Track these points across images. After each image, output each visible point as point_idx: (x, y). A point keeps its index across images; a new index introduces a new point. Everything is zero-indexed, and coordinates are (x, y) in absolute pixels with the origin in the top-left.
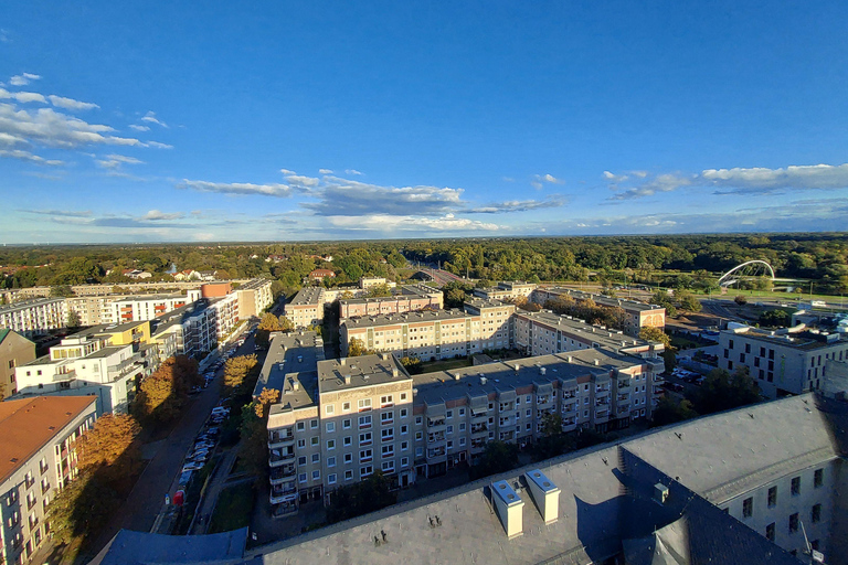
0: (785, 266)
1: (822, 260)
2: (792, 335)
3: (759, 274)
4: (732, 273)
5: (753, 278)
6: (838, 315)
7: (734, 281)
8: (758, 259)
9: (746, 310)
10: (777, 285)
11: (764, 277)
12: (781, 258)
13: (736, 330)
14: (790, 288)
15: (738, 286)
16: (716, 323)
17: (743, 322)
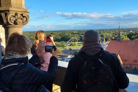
0: (80, 39)
4: (69, 42)
9: (72, 51)
10: (78, 44)
11: (76, 42)
12: (79, 37)
13: (68, 57)
14: (81, 45)
15: (70, 45)
16: (65, 56)
17: (71, 55)
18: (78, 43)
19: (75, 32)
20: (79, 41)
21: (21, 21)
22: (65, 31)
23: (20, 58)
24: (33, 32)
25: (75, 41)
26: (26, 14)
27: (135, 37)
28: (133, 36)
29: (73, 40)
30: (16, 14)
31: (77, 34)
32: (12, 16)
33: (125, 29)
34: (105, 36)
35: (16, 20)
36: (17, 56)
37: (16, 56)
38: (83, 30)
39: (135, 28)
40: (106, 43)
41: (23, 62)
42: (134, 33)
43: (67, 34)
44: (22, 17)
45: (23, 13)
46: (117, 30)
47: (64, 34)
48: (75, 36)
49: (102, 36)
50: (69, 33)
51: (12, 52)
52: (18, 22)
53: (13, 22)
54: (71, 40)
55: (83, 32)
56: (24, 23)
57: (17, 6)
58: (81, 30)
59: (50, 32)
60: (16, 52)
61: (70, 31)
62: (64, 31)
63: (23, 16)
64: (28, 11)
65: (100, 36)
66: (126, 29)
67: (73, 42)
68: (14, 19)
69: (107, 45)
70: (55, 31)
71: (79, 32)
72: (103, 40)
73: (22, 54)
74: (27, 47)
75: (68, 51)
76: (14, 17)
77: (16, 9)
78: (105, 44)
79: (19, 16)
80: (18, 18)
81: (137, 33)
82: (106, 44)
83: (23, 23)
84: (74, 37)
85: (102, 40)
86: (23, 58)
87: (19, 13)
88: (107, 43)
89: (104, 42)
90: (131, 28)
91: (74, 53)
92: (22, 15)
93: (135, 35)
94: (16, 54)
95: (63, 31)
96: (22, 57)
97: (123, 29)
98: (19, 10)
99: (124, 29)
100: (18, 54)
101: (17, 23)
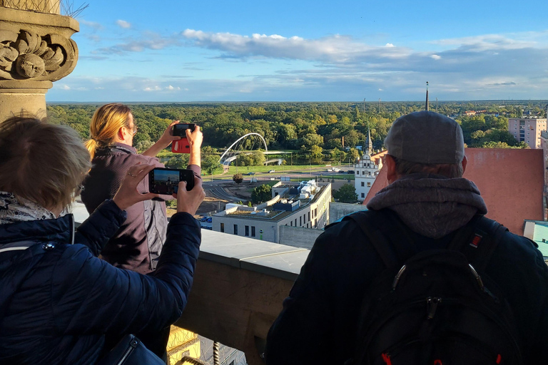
0: (275, 137)
1: (301, 131)
2: (268, 208)
3: (255, 148)
4: (233, 148)
5: (249, 153)
6: (302, 183)
7: (234, 158)
8: (255, 131)
9: (243, 188)
10: (270, 159)
11: (259, 150)
12: (273, 130)
13: (228, 212)
14: (280, 161)
15: (237, 163)
16: (216, 208)
17: (238, 202)
18: (266, 156)
19: (255, 111)
20: (271, 147)
21: (41, 63)
22: (215, 106)
23: (38, 222)
24: (85, 107)
25: (257, 145)
26: (63, 38)
27: (487, 136)
28: (479, 133)
29: (249, 142)
30: (22, 35)
31: (265, 117)
32: (5, 42)
33: (448, 102)
34: (374, 131)
35: (22, 59)
36: (26, 215)
37: (23, 213)
38: (290, 104)
39: (484, 102)
40: (377, 156)
41: (52, 237)
42: (482, 118)
43: (223, 118)
44: (45, 48)
45: (51, 31)
46: (419, 106)
47: (212, 116)
48: (258, 128)
49: (362, 129)
50: (233, 114)
51: (5, 196)
52: (28, 66)
53: (9, 68)
54: (239, 143)
55: (286, 111)
56: (53, 74)
57: (29, 4)
58: (281, 103)
59: (156, 108)
60: (23, 195)
61: (236, 104)
62: (211, 106)
63: (50, 45)
64: (73, 23)
65: (355, 128)
66: (451, 102)
67: (248, 149)
68: (14, 54)
69: (381, 165)
70: (175, 105)
71: (274, 109)
72: (364, 147)
73: (50, 204)
74: (69, 174)
75: (228, 185)
76: (15, 45)
77: (23, 16)
78: (373, 159)
79: (35, 42)
80: (29, 51)
81: (491, 119)
82: (377, 162)
83: (50, 72)
84: (252, 129)
85: (361, 144)
86: (53, 221)
87: (34, 30)
88: (382, 155)
89: (370, 152)
90: (471, 102)
91: (250, 195)
92: (47, 38)
93: (484, 129)
94: (23, 206)
95: (207, 105)
96: (48, 217)
97: (440, 102)
98: (37, 19)
99: (444, 102)
100: (32, 206)
101: (23, 71)
